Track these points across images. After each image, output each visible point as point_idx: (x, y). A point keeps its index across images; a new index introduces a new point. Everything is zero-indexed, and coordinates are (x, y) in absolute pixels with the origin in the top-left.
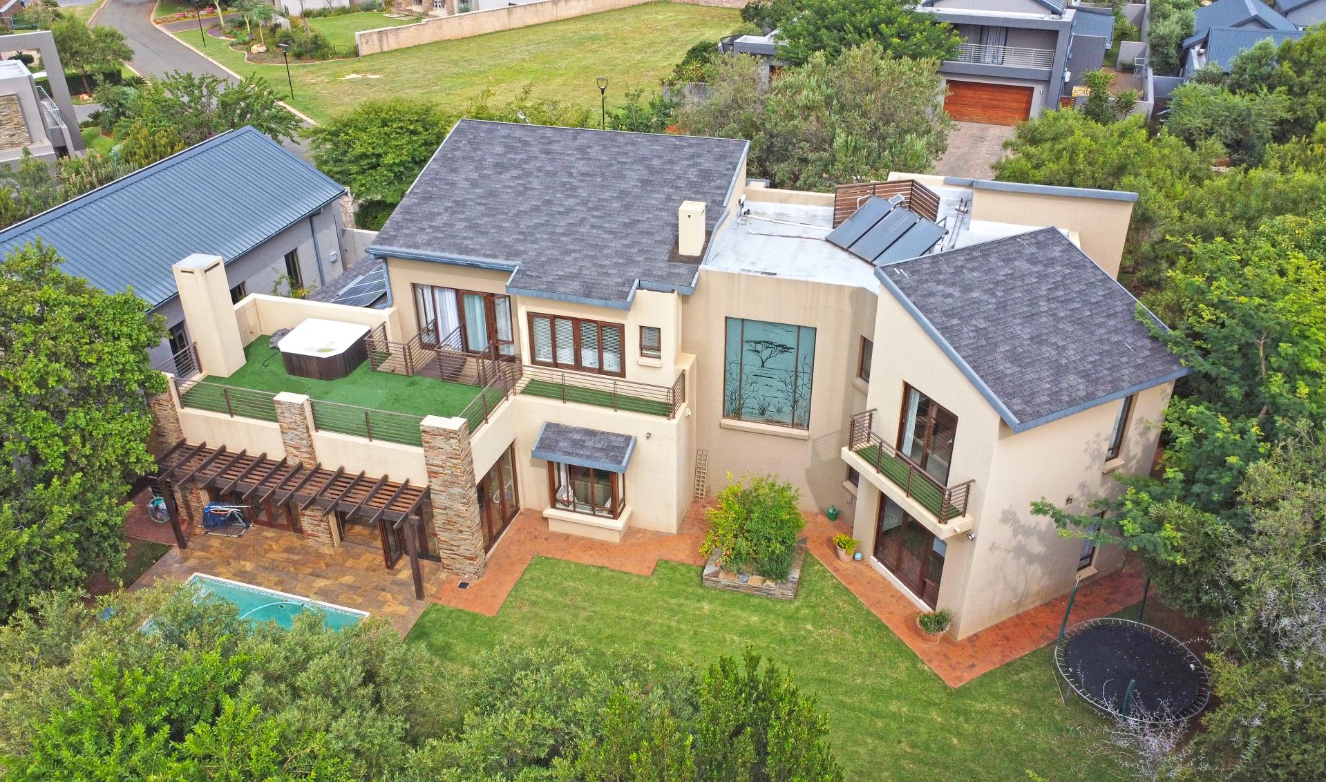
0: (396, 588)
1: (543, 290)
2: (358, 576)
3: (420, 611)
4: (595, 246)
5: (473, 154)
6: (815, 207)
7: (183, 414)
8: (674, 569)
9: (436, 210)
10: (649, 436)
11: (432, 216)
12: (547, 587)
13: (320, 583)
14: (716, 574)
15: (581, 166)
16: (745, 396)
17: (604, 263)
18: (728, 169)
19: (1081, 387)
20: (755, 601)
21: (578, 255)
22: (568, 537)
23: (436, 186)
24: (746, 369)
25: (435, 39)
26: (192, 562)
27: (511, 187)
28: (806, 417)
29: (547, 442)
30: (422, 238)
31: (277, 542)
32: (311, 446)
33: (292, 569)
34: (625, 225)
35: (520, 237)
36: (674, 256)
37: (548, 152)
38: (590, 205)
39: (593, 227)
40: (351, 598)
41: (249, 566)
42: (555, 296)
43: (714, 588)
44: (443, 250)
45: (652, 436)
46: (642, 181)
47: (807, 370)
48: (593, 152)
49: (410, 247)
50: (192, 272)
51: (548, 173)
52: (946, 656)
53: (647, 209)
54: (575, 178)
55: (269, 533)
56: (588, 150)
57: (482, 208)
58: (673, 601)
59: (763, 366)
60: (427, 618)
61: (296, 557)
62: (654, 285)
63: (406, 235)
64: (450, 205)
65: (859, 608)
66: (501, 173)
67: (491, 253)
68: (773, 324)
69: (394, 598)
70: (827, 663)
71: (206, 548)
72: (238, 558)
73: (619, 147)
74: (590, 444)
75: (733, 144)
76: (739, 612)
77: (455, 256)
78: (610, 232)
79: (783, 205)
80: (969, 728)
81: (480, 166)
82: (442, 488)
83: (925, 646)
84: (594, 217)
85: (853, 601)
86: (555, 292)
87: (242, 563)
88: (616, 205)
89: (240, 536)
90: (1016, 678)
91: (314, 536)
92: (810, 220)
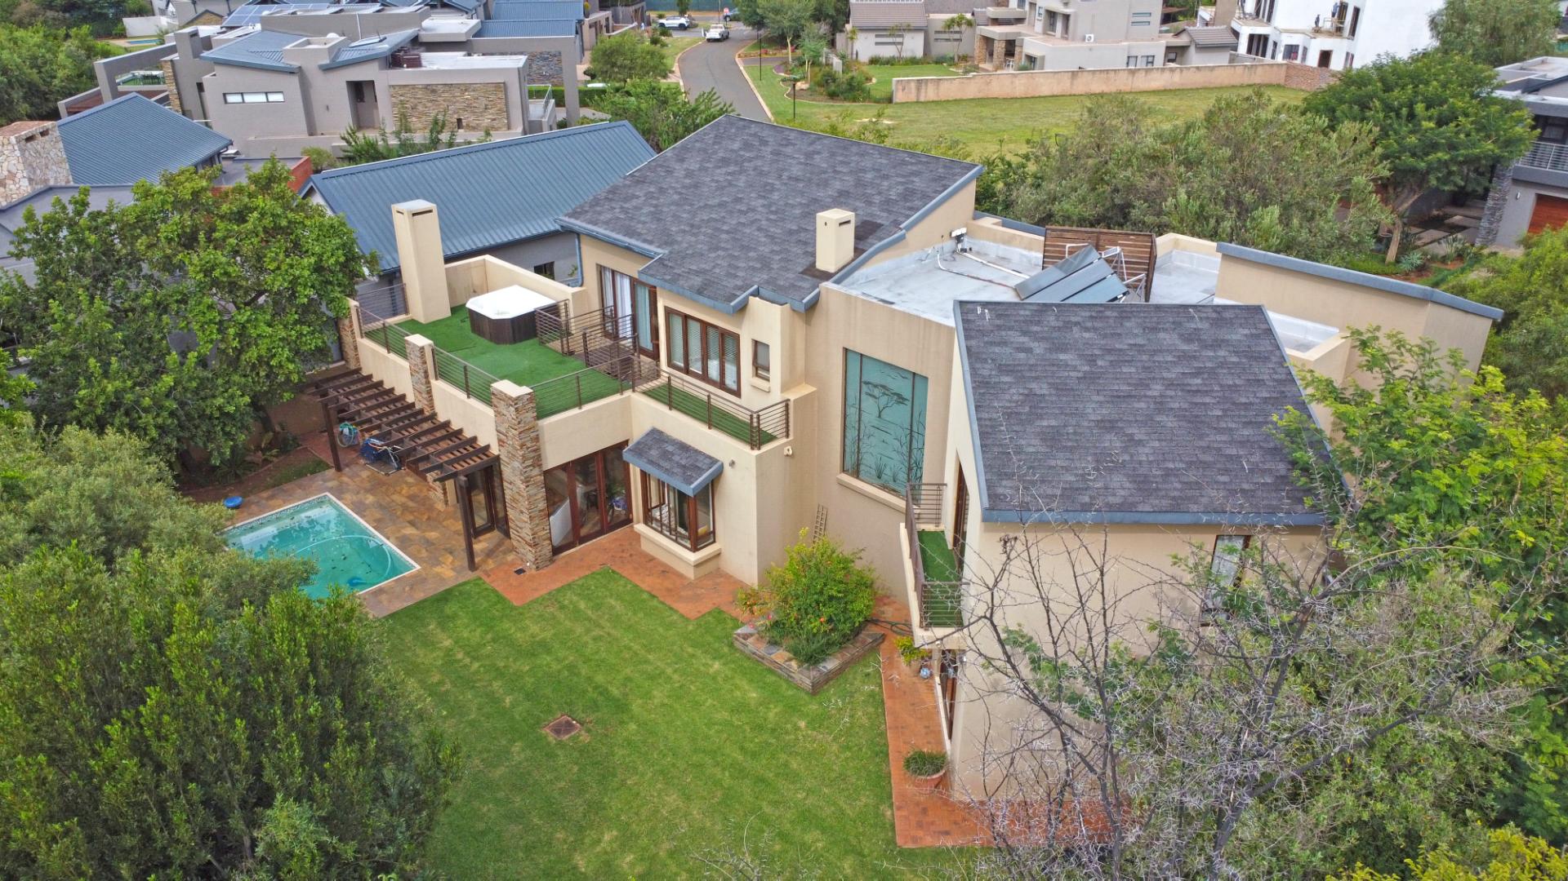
3: (461, 580)
4: (745, 248)
5: (710, 147)
7: (363, 344)
8: (721, 621)
10: (732, 464)
12: (588, 596)
14: (746, 637)
15: (795, 171)
16: (863, 451)
17: (740, 264)
20: (772, 679)
22: (652, 559)
24: (865, 417)
25: (981, 95)
26: (333, 484)
28: (918, 489)
29: (641, 447)
30: (606, 216)
31: (410, 487)
32: (430, 393)
34: (789, 232)
36: (810, 269)
37: (778, 153)
38: (773, 208)
39: (758, 229)
43: (740, 652)
44: (617, 232)
45: (736, 466)
47: (922, 430)
48: (821, 157)
52: (924, 811)
54: (781, 180)
55: (411, 479)
56: (815, 156)
58: (690, 650)
59: (880, 416)
62: (771, 295)
63: (595, 212)
64: (653, 190)
65: (877, 725)
68: (889, 365)
69: (453, 562)
73: (847, 156)
74: (680, 459)
78: (770, 236)
81: (705, 160)
82: (507, 460)
85: (877, 716)
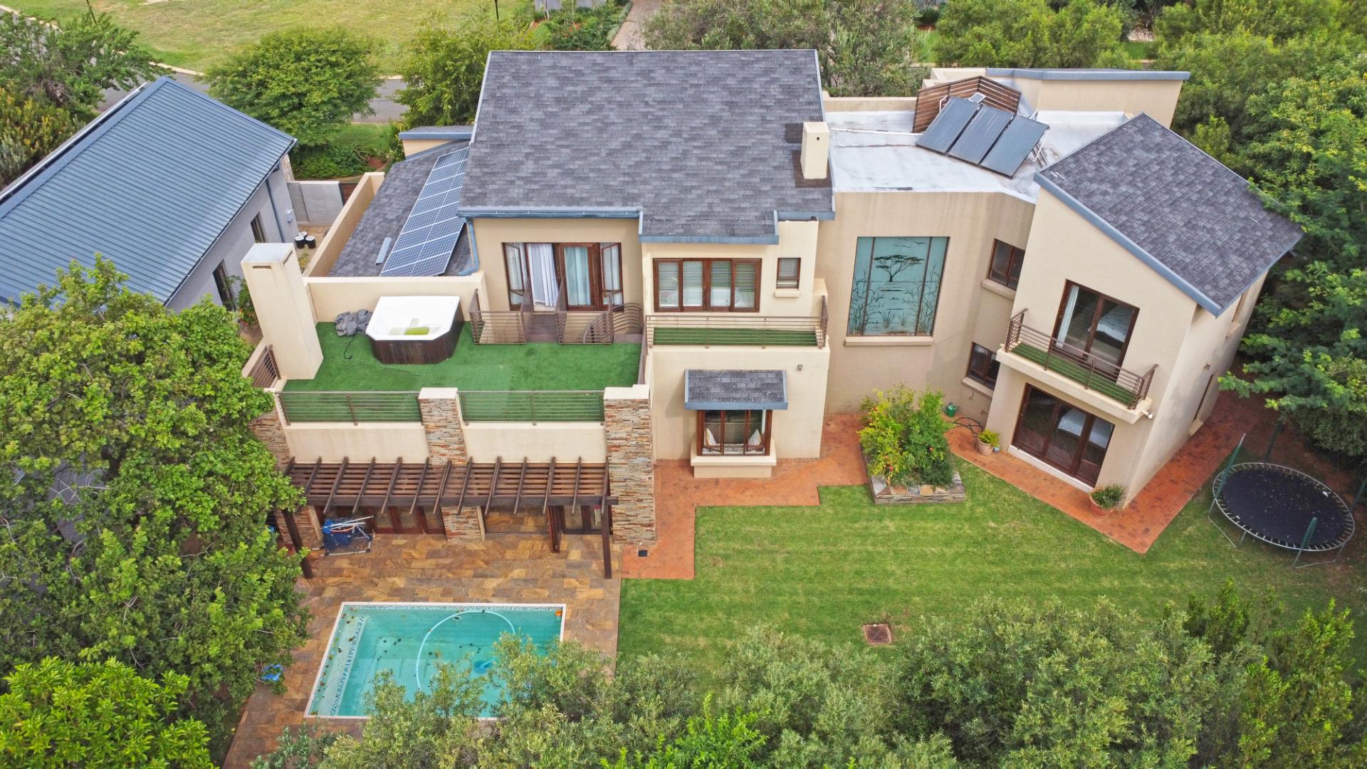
0: (576, 572)
1: (681, 235)
2: (526, 567)
3: (618, 590)
4: (713, 180)
5: (525, 91)
6: (885, 113)
7: (290, 432)
8: (838, 493)
9: (515, 159)
10: (799, 368)
11: (516, 166)
12: (728, 537)
13: (491, 584)
14: (887, 491)
15: (653, 94)
16: (869, 312)
17: (732, 197)
18: (810, 83)
19: (1244, 265)
20: (930, 510)
21: (699, 192)
22: (717, 481)
23: (501, 131)
24: (873, 286)
26: (330, 593)
27: (587, 124)
28: (931, 323)
29: (698, 391)
30: (515, 192)
31: (414, 547)
32: (462, 442)
33: (450, 575)
34: (734, 154)
35: (627, 179)
36: (800, 182)
37: (609, 81)
38: (685, 136)
39: (701, 159)
40: (535, 593)
41: (400, 582)
42: (695, 238)
43: (887, 505)
44: (548, 204)
45: (803, 368)
46: (727, 103)
47: (936, 278)
48: (659, 75)
49: (506, 204)
50: (269, 267)
51: (620, 104)
52: (1121, 526)
53: (748, 134)
54: (652, 106)
55: (399, 540)
56: (652, 75)
57: (567, 151)
58: (856, 525)
59: (891, 280)
60: (629, 596)
61: (447, 561)
62: (794, 215)
63: (497, 191)
64: (528, 151)
65: (1025, 498)
66: (568, 109)
67: (603, 200)
68: (905, 238)
69: (581, 583)
70: (1027, 555)
71: (338, 572)
72: (381, 575)
73: (683, 68)
74: (743, 385)
75: (802, 55)
76: (922, 524)
77: (564, 208)
78: (721, 163)
79: (853, 113)
80: (1176, 587)
81: (540, 104)
82: (623, 461)
83: (1099, 520)
84: (695, 147)
85: (1014, 491)
86: (695, 235)
87: (390, 580)
88: (712, 132)
89: (368, 551)
90: (1186, 533)
91: (459, 534)
92: (883, 126)
